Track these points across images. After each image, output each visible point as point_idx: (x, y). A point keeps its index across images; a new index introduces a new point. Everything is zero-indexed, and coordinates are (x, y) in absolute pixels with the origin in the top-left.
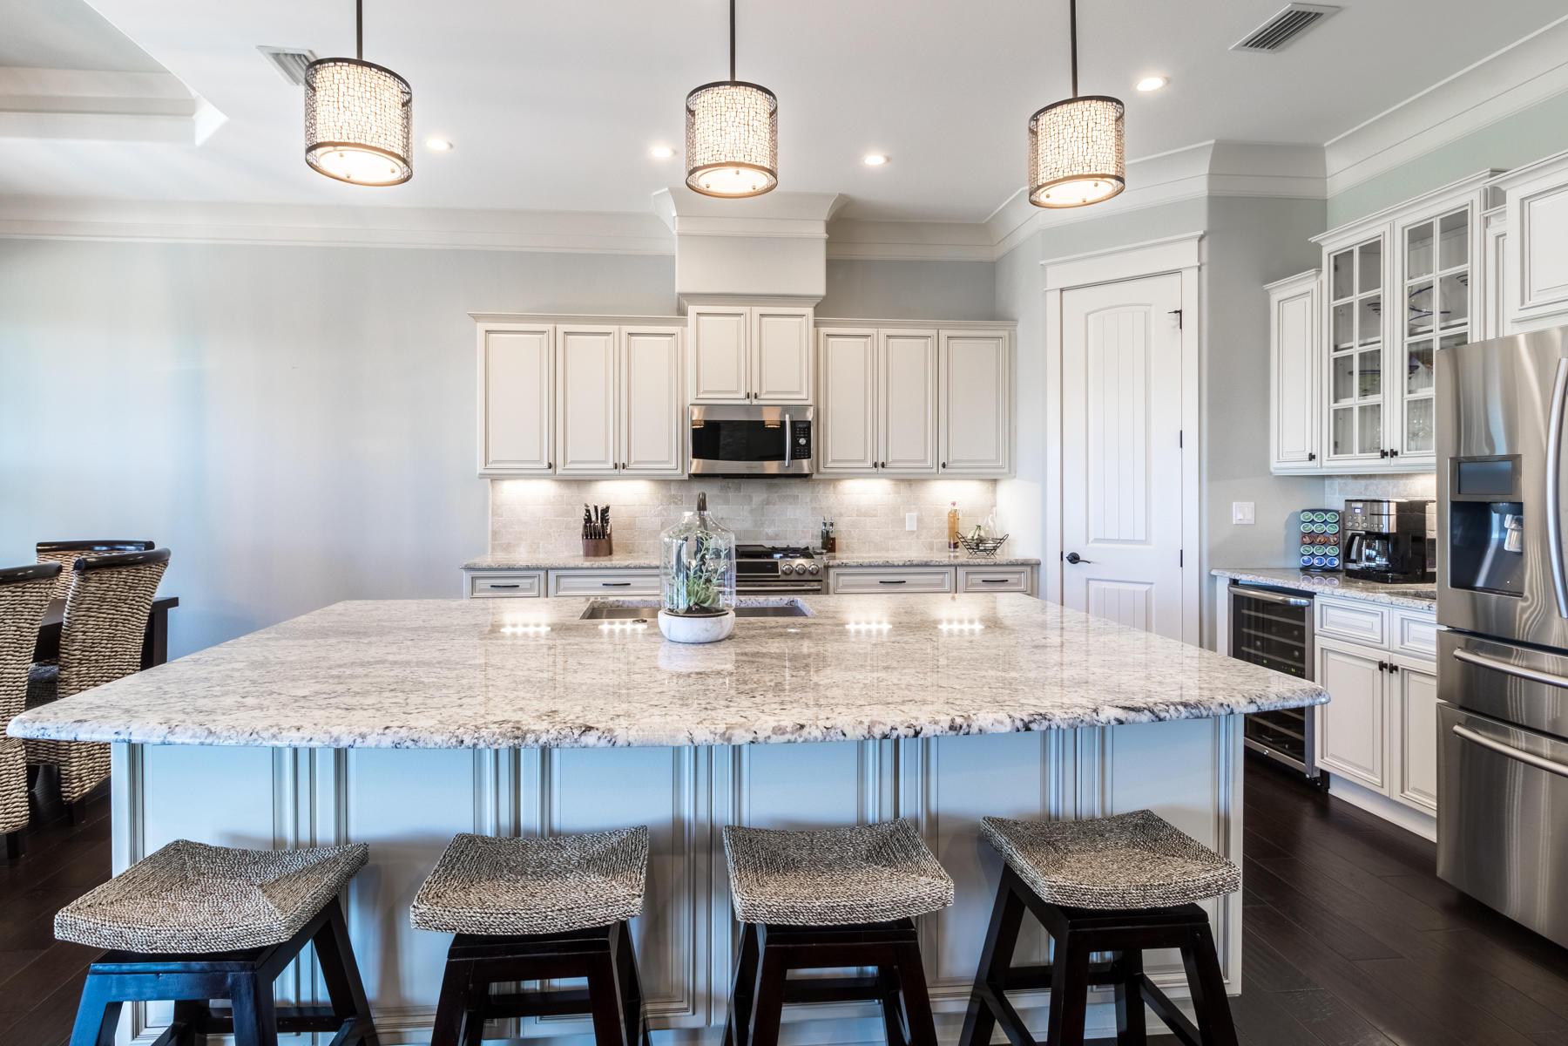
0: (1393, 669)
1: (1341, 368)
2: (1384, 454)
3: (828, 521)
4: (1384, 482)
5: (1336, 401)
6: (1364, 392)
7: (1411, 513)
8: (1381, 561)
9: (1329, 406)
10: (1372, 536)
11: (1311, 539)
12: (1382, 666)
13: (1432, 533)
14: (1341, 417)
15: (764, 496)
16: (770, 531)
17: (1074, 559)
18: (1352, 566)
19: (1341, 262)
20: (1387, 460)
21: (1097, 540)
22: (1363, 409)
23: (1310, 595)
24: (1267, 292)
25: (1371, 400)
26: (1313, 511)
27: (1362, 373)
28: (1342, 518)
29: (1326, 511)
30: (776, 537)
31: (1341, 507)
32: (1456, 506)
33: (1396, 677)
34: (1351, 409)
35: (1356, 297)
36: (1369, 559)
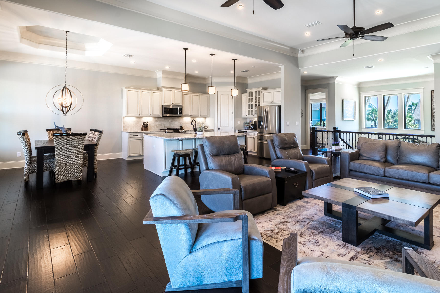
0: (254, 138)
1: (249, 105)
2: (253, 115)
3: (181, 124)
4: (253, 119)
5: (249, 109)
6: (251, 109)
7: (255, 122)
8: (253, 128)
9: (248, 110)
10: (252, 125)
11: (246, 125)
12: (253, 138)
13: (257, 124)
14: (249, 111)
15: (171, 120)
16: (172, 126)
17: (219, 129)
18: (250, 128)
19: (249, 93)
20: (253, 116)
21: (222, 126)
22: (251, 110)
23: (246, 131)
24: (242, 95)
25: (252, 109)
26: (246, 122)
27: (251, 106)
28: (249, 123)
29: (247, 122)
30: (173, 127)
31: (249, 121)
32: (259, 121)
33: (254, 139)
34: (250, 110)
35: (251, 97)
36: (252, 127)
